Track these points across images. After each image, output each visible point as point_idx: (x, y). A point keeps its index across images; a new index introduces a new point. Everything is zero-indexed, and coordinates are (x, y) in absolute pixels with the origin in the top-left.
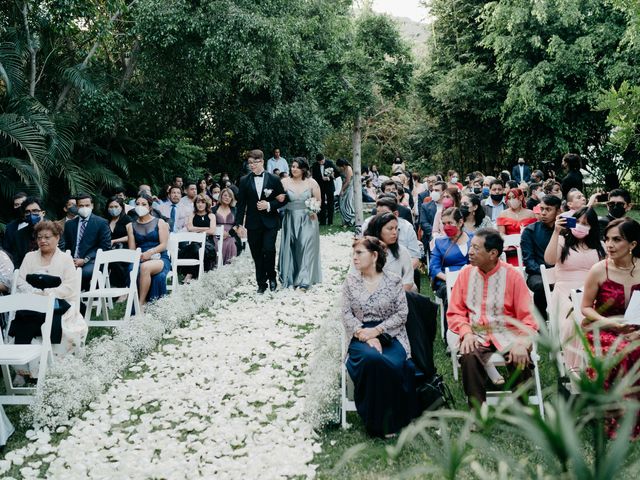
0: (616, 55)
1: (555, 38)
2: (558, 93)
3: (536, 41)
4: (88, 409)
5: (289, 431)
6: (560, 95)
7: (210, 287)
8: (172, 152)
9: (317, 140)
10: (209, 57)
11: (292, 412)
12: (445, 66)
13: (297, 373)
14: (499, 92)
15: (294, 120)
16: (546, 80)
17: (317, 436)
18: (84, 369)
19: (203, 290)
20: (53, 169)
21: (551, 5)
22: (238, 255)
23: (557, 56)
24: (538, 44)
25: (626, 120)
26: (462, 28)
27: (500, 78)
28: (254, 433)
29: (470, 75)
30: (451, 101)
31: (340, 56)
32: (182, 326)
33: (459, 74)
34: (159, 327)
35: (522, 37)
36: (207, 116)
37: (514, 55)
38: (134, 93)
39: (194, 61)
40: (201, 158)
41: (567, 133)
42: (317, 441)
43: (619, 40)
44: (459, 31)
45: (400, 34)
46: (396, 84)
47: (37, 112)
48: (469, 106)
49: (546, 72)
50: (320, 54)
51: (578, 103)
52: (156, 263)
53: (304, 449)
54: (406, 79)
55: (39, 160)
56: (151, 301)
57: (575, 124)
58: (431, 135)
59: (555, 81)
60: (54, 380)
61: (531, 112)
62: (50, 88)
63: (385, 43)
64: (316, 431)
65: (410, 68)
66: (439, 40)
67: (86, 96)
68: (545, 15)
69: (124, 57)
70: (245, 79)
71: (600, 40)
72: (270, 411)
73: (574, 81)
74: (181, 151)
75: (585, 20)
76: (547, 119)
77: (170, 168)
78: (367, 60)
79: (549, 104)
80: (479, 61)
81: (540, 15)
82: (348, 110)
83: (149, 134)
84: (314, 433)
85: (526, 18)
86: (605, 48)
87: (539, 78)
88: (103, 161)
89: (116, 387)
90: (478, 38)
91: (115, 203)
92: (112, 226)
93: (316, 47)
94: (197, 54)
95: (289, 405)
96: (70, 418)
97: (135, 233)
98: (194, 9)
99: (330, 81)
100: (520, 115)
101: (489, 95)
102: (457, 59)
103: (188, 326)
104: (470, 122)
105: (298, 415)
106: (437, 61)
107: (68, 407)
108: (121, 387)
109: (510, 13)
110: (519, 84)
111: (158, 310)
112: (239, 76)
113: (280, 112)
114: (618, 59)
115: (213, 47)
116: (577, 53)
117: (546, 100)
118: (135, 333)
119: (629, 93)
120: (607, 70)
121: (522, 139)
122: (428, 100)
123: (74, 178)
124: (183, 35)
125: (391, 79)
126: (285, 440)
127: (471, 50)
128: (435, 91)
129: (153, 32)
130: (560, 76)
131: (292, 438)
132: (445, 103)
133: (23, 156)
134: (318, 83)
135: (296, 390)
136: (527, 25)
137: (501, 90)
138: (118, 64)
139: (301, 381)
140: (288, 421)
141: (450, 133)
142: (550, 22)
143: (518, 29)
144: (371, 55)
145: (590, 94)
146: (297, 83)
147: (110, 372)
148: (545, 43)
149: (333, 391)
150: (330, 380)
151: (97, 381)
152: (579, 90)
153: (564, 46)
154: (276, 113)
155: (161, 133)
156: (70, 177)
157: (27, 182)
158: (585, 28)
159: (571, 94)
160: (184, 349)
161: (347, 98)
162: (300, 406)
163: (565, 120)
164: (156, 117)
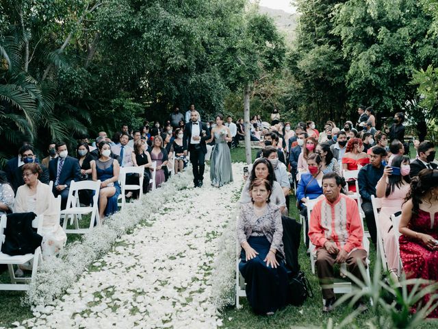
0: (425, 40)
1: (383, 29)
2: (385, 66)
3: (370, 30)
4: (66, 293)
5: (201, 310)
6: (386, 67)
7: (147, 205)
8: (121, 108)
9: (220, 99)
10: (146, 45)
11: (203, 296)
12: (307, 47)
13: (206, 268)
14: (344, 65)
15: (204, 85)
16: (377, 57)
17: (220, 314)
18: (62, 265)
19: (142, 207)
20: (40, 121)
21: (381, 5)
22: (166, 181)
23: (385, 41)
24: (371, 33)
25: (431, 91)
26: (319, 20)
27: (345, 56)
28: (177, 311)
29: (324, 53)
30: (311, 71)
31: (236, 42)
32: (128, 233)
33: (317, 53)
34: (112, 235)
35: (360, 27)
36: (144, 83)
37: (355, 40)
38: (95, 69)
39: (136, 48)
40: (141, 112)
41: (391, 94)
42: (220, 317)
43: (427, 30)
44: (317, 23)
45: (277, 28)
46: (274, 61)
47: (30, 83)
48: (324, 75)
49: (376, 52)
50: (222, 40)
51: (399, 73)
52: (111, 189)
53: (211, 323)
54: (280, 59)
55: (31, 116)
56: (107, 216)
57: (397, 88)
58: (298, 94)
59: (383, 58)
60: (43, 274)
61: (366, 79)
62: (38, 65)
63: (266, 34)
64: (219, 310)
65: (284, 51)
66: (303, 29)
67: (62, 71)
68: (376, 13)
69: (88, 43)
70: (171, 61)
71: (414, 30)
72: (188, 295)
73: (396, 58)
74: (127, 107)
75: (404, 16)
76: (377, 84)
77: (120, 119)
78: (254, 46)
79: (379, 74)
80: (330, 44)
81: (373, 13)
82: (241, 79)
83: (105, 96)
84: (217, 312)
85: (363, 14)
86: (418, 35)
87: (372, 56)
88: (74, 115)
89: (84, 277)
90: (330, 28)
91: (83, 147)
92: (81, 162)
93: (219, 35)
94: (138, 43)
95: (201, 291)
96: (53, 300)
97: (97, 168)
98: (136, 13)
99: (229, 60)
100: (359, 81)
101: (337, 67)
102: (315, 42)
103: (132, 233)
104: (325, 85)
105: (207, 299)
106: (302, 43)
107: (52, 293)
108: (88, 277)
109: (352, 11)
110: (358, 60)
111: (112, 222)
112: (167, 59)
113: (195, 80)
114: (426, 43)
115: (149, 39)
116: (398, 39)
117: (376, 71)
118: (97, 239)
119: (433, 73)
120: (418, 51)
121: (360, 97)
122: (295, 70)
123: (55, 128)
124: (129, 31)
125: (270, 59)
126: (198, 316)
127: (325, 37)
128: (301, 64)
129: (108, 29)
130: (386, 55)
131: (202, 315)
132: (308, 73)
133: (21, 113)
134: (220, 61)
135: (206, 280)
136: (364, 19)
137: (346, 64)
138: (84, 47)
139: (209, 274)
140: (200, 303)
141: (310, 93)
142: (379, 17)
143: (357, 22)
144: (257, 42)
145: (407, 67)
146: (206, 59)
147: (80, 267)
148: (376, 31)
149: (230, 283)
150: (229, 275)
151: (71, 274)
152: (399, 65)
153: (389, 34)
154: (192, 80)
155: (114, 94)
156: (52, 127)
157: (23, 131)
158: (404, 22)
159: (394, 67)
160: (130, 249)
161: (240, 72)
162: (208, 292)
163: (389, 85)
164: (110, 84)
